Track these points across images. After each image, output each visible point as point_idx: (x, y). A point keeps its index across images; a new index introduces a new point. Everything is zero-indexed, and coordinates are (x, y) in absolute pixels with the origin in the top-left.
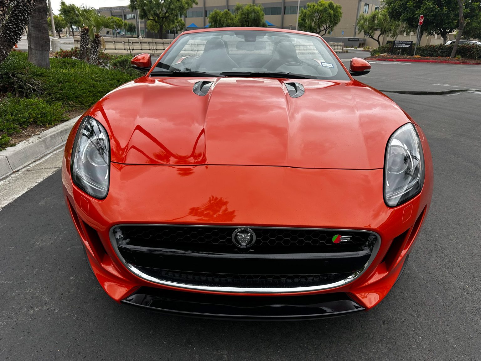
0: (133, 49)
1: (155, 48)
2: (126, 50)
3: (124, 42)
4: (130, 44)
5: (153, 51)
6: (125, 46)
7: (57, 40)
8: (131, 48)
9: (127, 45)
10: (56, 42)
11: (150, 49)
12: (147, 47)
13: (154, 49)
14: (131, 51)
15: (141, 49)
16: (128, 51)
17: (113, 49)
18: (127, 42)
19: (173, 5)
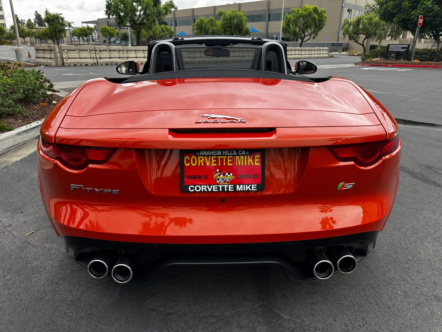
0: (101, 58)
1: (125, 56)
2: (93, 59)
3: (90, 50)
4: (96, 52)
5: (124, 59)
6: (91, 55)
7: (22, 49)
8: (97, 57)
9: (93, 54)
10: (21, 51)
11: (120, 58)
12: (117, 55)
13: (124, 58)
14: (98, 59)
15: (110, 58)
16: (94, 60)
17: (77, 58)
18: (93, 50)
19: (149, 10)
